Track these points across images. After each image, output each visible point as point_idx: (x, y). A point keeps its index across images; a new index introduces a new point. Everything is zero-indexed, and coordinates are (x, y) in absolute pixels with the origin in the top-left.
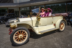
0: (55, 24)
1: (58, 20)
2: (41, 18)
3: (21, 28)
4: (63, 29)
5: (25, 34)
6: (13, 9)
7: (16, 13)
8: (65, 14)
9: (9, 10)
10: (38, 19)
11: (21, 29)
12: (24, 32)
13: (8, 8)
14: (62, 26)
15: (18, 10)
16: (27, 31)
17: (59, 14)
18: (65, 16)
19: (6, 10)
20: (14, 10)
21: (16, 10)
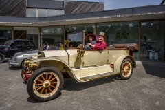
0: (113, 65)
1: (119, 56)
2: (86, 52)
3: (49, 68)
4: (129, 74)
5: (56, 80)
6: (26, 31)
7: (31, 39)
8: (133, 45)
9: (16, 31)
10: (81, 53)
11: (47, 71)
12: (53, 77)
13: (13, 27)
14: (126, 68)
15: (37, 32)
16: (59, 76)
17: (122, 45)
18: (133, 50)
19: (9, 32)
20: (27, 33)
21: (32, 33)
